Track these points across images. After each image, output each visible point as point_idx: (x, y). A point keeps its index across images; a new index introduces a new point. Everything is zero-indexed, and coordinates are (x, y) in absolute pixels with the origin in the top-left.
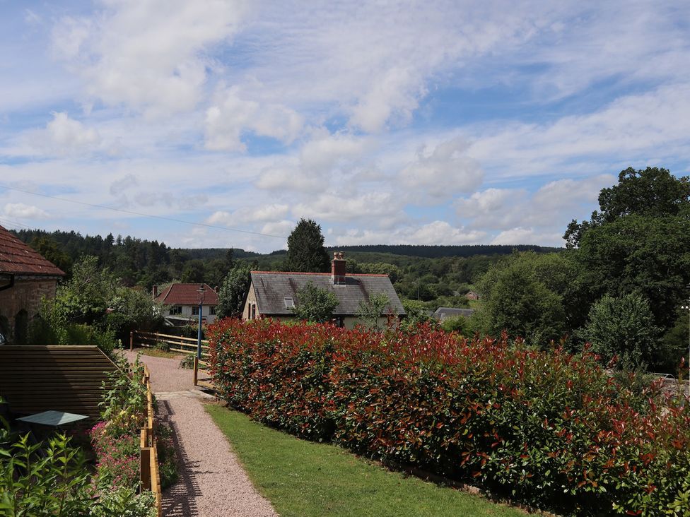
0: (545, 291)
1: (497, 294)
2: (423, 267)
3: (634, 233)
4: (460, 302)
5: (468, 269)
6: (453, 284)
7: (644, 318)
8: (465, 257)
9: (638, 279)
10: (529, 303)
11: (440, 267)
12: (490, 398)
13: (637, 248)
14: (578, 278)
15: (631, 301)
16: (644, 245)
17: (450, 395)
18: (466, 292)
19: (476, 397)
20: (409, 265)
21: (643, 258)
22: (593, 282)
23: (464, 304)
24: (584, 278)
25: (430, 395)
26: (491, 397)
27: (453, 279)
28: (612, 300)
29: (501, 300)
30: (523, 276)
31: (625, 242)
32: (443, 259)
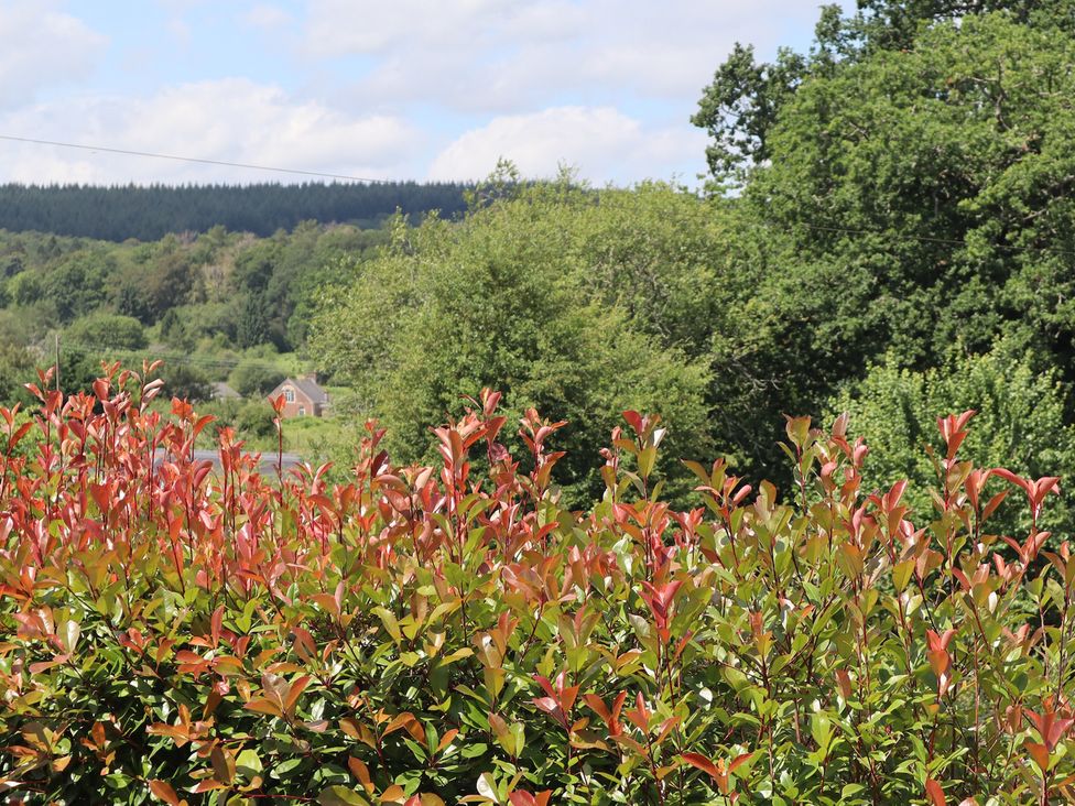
0: (631, 343)
1: (415, 358)
2: (76, 280)
3: (996, 93)
4: (244, 427)
5: (273, 286)
6: (210, 350)
7: (1045, 455)
8: (262, 232)
9: (1016, 289)
10: (559, 394)
11: (151, 280)
12: (483, 764)
13: (1011, 156)
14: (765, 291)
15: (990, 385)
16: (1035, 146)
17: (251, 760)
18: (270, 385)
19: (404, 763)
20: (11, 272)
21: (1035, 201)
22: (830, 307)
23: (262, 433)
24: (789, 290)
25: (133, 770)
26: (487, 756)
27: (210, 332)
28: (912, 383)
29: (438, 388)
30: (534, 278)
31: (964, 137)
32: (161, 245)
